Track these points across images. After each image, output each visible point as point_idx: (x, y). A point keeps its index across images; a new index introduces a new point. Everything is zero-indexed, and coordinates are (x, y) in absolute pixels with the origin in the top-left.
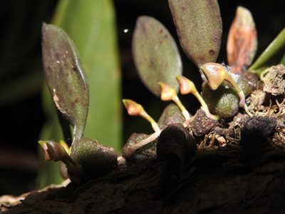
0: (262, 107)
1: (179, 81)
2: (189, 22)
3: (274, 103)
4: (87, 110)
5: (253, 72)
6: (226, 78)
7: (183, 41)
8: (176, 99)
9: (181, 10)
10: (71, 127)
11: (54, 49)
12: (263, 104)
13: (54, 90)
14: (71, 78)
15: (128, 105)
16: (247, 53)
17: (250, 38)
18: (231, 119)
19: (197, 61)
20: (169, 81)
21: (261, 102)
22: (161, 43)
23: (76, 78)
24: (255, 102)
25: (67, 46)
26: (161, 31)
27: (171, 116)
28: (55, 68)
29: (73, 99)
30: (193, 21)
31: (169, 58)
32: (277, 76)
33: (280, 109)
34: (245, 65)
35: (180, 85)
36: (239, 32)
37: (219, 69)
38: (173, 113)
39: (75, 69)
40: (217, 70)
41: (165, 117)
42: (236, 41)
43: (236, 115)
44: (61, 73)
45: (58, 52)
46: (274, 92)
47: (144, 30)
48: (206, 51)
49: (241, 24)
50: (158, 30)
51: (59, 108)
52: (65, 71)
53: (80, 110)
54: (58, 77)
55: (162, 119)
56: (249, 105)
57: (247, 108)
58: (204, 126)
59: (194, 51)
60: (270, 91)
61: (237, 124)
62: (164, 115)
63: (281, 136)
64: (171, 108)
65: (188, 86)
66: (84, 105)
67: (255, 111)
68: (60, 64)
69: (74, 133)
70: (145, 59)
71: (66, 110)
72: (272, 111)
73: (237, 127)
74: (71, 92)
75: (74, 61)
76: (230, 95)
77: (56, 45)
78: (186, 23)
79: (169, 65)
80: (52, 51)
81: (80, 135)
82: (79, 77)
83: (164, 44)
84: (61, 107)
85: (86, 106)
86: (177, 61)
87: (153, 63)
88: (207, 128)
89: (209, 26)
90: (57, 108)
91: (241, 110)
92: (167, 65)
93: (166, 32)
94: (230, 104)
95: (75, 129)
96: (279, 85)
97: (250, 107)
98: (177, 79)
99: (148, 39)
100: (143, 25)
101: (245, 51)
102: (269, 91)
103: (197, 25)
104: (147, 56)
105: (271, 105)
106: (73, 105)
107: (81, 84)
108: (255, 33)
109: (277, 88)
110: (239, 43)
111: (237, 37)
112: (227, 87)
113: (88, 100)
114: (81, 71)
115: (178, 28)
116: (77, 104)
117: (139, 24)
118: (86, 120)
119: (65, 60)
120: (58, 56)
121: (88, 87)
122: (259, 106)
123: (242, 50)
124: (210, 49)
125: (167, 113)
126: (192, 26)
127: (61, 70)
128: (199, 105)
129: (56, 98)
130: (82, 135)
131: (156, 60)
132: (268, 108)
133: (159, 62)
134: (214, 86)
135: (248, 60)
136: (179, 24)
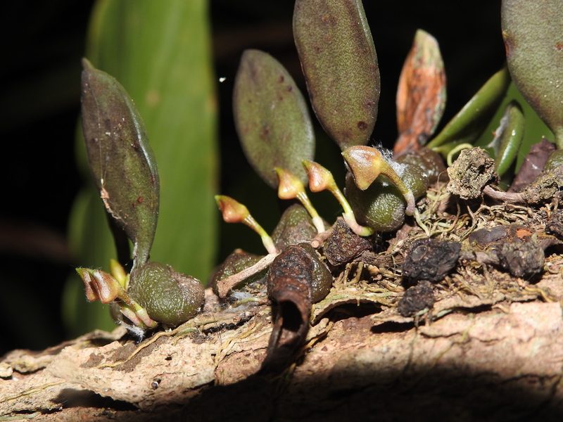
0: (445, 214)
1: (307, 170)
2: (327, 72)
3: (464, 211)
4: (157, 217)
5: (436, 149)
6: (384, 170)
7: (316, 102)
8: (304, 197)
9: (313, 52)
10: (131, 242)
11: (101, 111)
12: (446, 211)
13: (102, 181)
14: (129, 163)
15: (223, 205)
16: (429, 113)
17: (435, 87)
18: (392, 234)
19: (339, 138)
20: (292, 165)
21: (443, 207)
22: (281, 99)
23: (137, 163)
24: (433, 206)
25: (124, 110)
26: (282, 79)
27: (293, 225)
28: (103, 143)
29: (133, 197)
30: (334, 72)
31: (294, 127)
32: (469, 168)
33: (474, 222)
34: (424, 134)
35: (310, 177)
36: (416, 76)
37: (373, 157)
38: (298, 221)
39: (137, 149)
40: (369, 158)
41: (285, 227)
42: (411, 90)
43: (401, 227)
44: (113, 151)
45: (109, 117)
46: (464, 193)
47: (253, 74)
48: (353, 122)
49: (421, 61)
50: (277, 77)
51: (110, 211)
52: (120, 151)
53: (144, 216)
54: (108, 158)
55: (279, 229)
56: (422, 211)
57: (418, 217)
58: (344, 249)
59: (334, 121)
60: (458, 192)
61: (397, 250)
62: (282, 222)
63: (469, 273)
64: (295, 212)
65: (323, 178)
66: (152, 210)
67: (433, 221)
68: (111, 138)
69: (134, 253)
70: (255, 124)
71: (121, 214)
72: (461, 223)
73: (397, 254)
74: (129, 186)
75: (134, 135)
76: (390, 197)
77: (105, 104)
78: (321, 73)
79: (294, 138)
80: (97, 114)
81: (145, 258)
82: (144, 162)
83: (286, 101)
84: (112, 208)
85: (155, 210)
86: (306, 133)
87: (266, 132)
88: (350, 253)
89: (359, 83)
90: (106, 209)
91: (410, 220)
92: (289, 138)
93: (289, 81)
94: (390, 211)
95: (136, 247)
96: (472, 183)
97: (424, 216)
98: (305, 166)
99: (259, 90)
100: (251, 65)
101: (426, 110)
102: (455, 192)
103: (338, 79)
104: (258, 120)
105: (459, 213)
106: (133, 207)
107: (147, 175)
108: (444, 77)
109: (469, 187)
110: (416, 94)
111: (414, 83)
112: (385, 184)
113: (158, 201)
114: (146, 154)
115: (308, 80)
116: (139, 208)
117: (245, 64)
118: (154, 234)
119: (119, 132)
120: (108, 125)
121: (158, 180)
122: (439, 214)
123: (421, 107)
124: (359, 120)
125: (287, 221)
126: (330, 80)
127: (114, 147)
128: (341, 211)
129: (104, 194)
130: (148, 258)
131: (272, 127)
132: (455, 218)
133: (278, 131)
134: (363, 184)
135: (430, 124)
136: (310, 73)
